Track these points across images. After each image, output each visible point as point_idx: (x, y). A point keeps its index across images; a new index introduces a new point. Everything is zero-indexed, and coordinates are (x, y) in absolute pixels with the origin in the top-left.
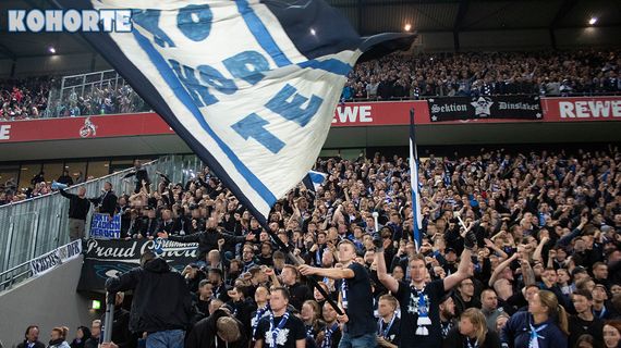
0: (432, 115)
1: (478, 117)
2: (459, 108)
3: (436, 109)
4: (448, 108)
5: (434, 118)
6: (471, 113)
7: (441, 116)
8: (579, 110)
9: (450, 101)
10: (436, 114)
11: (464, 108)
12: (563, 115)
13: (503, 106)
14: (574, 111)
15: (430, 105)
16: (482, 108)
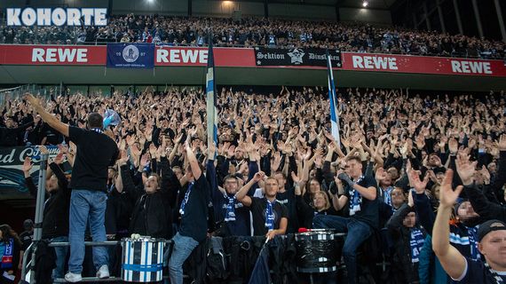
0: (257, 60)
1: (293, 64)
2: (278, 57)
3: (260, 56)
4: (270, 56)
5: (259, 63)
6: (287, 61)
7: (265, 62)
8: (366, 62)
9: (272, 51)
10: (260, 60)
11: (282, 57)
12: (355, 66)
13: (312, 56)
14: (363, 63)
15: (256, 52)
16: (297, 58)
